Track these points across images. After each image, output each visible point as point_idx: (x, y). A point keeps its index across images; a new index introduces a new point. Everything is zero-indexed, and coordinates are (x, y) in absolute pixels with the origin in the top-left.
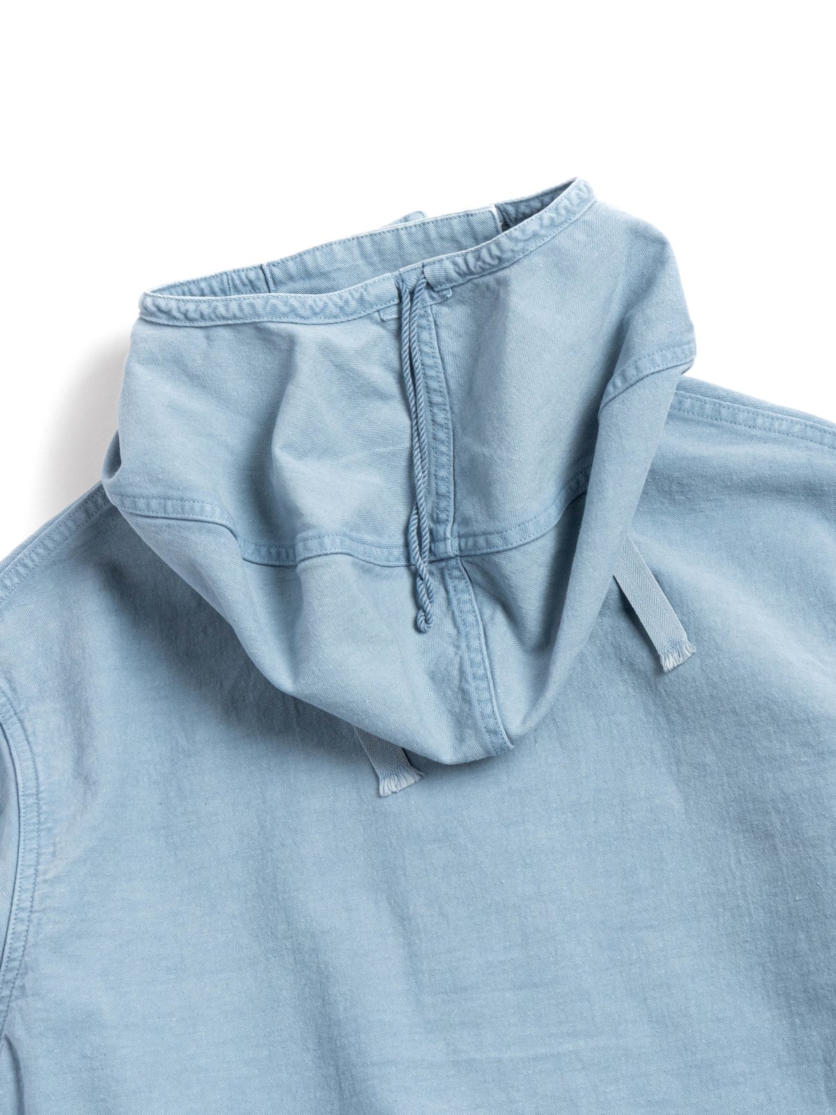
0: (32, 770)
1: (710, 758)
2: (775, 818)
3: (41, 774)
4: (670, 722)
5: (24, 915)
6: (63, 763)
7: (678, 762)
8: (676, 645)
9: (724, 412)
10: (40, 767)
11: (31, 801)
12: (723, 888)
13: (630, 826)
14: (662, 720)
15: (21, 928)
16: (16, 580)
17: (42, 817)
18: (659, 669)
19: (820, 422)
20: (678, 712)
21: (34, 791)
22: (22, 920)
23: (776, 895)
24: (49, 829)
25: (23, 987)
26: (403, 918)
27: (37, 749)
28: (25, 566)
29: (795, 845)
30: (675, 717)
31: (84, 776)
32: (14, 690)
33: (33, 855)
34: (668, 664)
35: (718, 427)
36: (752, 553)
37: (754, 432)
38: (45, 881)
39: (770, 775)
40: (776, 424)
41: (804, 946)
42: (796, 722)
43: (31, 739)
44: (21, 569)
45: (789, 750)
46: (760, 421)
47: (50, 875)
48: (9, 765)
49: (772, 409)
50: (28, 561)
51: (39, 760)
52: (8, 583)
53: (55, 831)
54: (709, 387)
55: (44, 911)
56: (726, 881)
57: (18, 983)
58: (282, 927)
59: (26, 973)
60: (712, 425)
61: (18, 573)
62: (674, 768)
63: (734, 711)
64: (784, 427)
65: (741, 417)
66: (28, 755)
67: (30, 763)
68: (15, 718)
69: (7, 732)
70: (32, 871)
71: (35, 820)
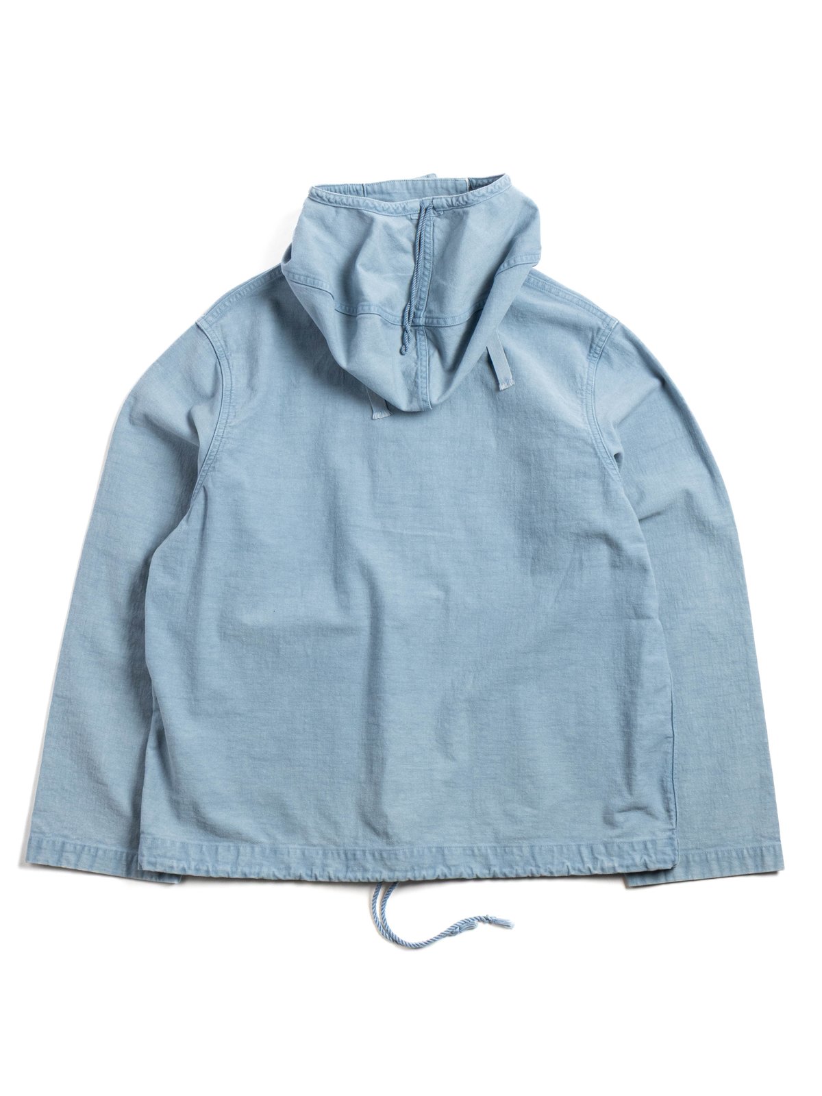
0: (230, 380)
1: (511, 429)
2: (533, 458)
3: (234, 383)
4: (498, 411)
5: (219, 438)
6: (244, 380)
7: (498, 429)
8: (507, 380)
9: (547, 287)
10: (233, 380)
11: (228, 393)
12: (506, 482)
13: (473, 451)
14: (495, 410)
15: (217, 443)
16: (235, 300)
17: (232, 401)
18: (498, 389)
19: (586, 299)
20: (502, 408)
21: (229, 389)
22: (218, 440)
23: (527, 489)
24: (234, 406)
25: (214, 467)
26: (373, 470)
27: (233, 372)
28: (240, 294)
29: (539, 470)
30: (500, 410)
31: (251, 386)
32: (226, 346)
33: (226, 415)
34: (502, 387)
35: (542, 292)
36: (546, 349)
37: (557, 298)
38: (230, 426)
39: (534, 440)
40: (567, 296)
41: (533, 511)
42: (549, 420)
43: (231, 367)
44: (238, 296)
45: (544, 431)
46: (561, 293)
47: (233, 424)
48: (220, 377)
49: (567, 289)
50: (242, 293)
51: (234, 377)
52: (231, 300)
53: (237, 407)
54: (542, 275)
55: (227, 438)
56: (508, 480)
57: (212, 465)
58: (323, 465)
59: (216, 462)
60: (540, 291)
61: (236, 297)
62: (496, 430)
63: (525, 412)
64: (570, 298)
65: (553, 290)
66: (229, 374)
67: (229, 377)
68: (225, 358)
69: (221, 363)
70: (224, 421)
71: (228, 401)
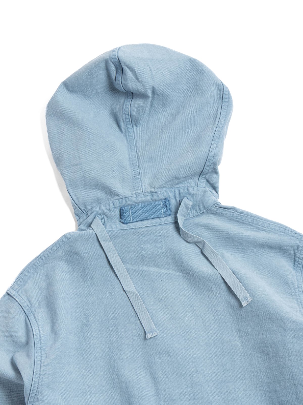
0: (38, 330)
1: (250, 330)
2: (270, 349)
3: (41, 332)
4: (237, 318)
5: (38, 376)
6: (47, 328)
7: (240, 331)
8: (246, 298)
9: (255, 221)
10: (40, 329)
11: (38, 340)
12: (253, 370)
13: (225, 351)
14: (235, 318)
15: (37, 380)
16: (32, 270)
17: (42, 345)
19: (284, 226)
20: (240, 315)
21: (39, 337)
22: (37, 378)
23: (270, 372)
24: (44, 349)
25: (37, 398)
26: (154, 378)
27: (39, 324)
28: (35, 265)
29: (277, 357)
30: (239, 317)
31: (54, 332)
32: (31, 304)
33: (40, 357)
34: (244, 304)
35: (253, 226)
36: (262, 266)
37: (264, 228)
38: (44, 365)
39: (269, 336)
40: (271, 226)
41: (278, 388)
42: (277, 319)
43: (37, 320)
44: (34, 266)
45: (275, 328)
46: (266, 225)
47: (46, 363)
48: (31, 328)
49: (270, 221)
50: (36, 264)
51: (40, 327)
52: (30, 271)
53: (46, 349)
54: (248, 212)
55: (44, 375)
56: (254, 368)
57: (36, 397)
58: (116, 380)
59: (38, 394)
60: (251, 225)
61: (33, 268)
62: (238, 333)
63: (258, 316)
64: (273, 227)
65: (260, 223)
66: (37, 325)
67: (37, 328)
68: (31, 314)
69: (29, 318)
70: (39, 362)
71: (40, 346)
